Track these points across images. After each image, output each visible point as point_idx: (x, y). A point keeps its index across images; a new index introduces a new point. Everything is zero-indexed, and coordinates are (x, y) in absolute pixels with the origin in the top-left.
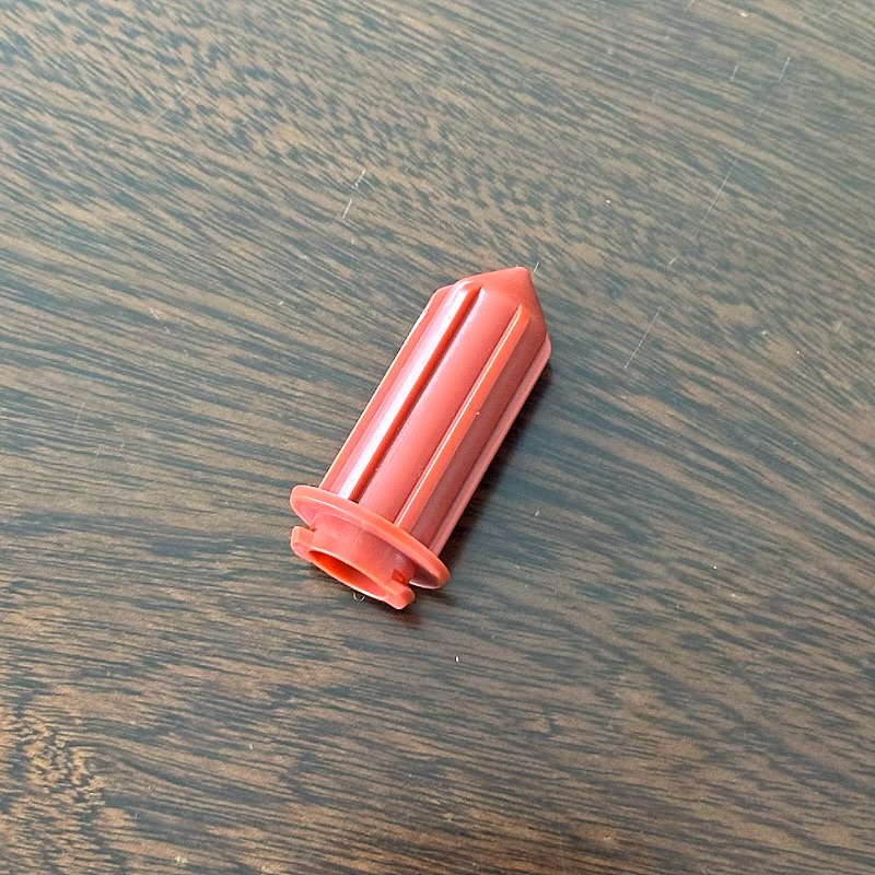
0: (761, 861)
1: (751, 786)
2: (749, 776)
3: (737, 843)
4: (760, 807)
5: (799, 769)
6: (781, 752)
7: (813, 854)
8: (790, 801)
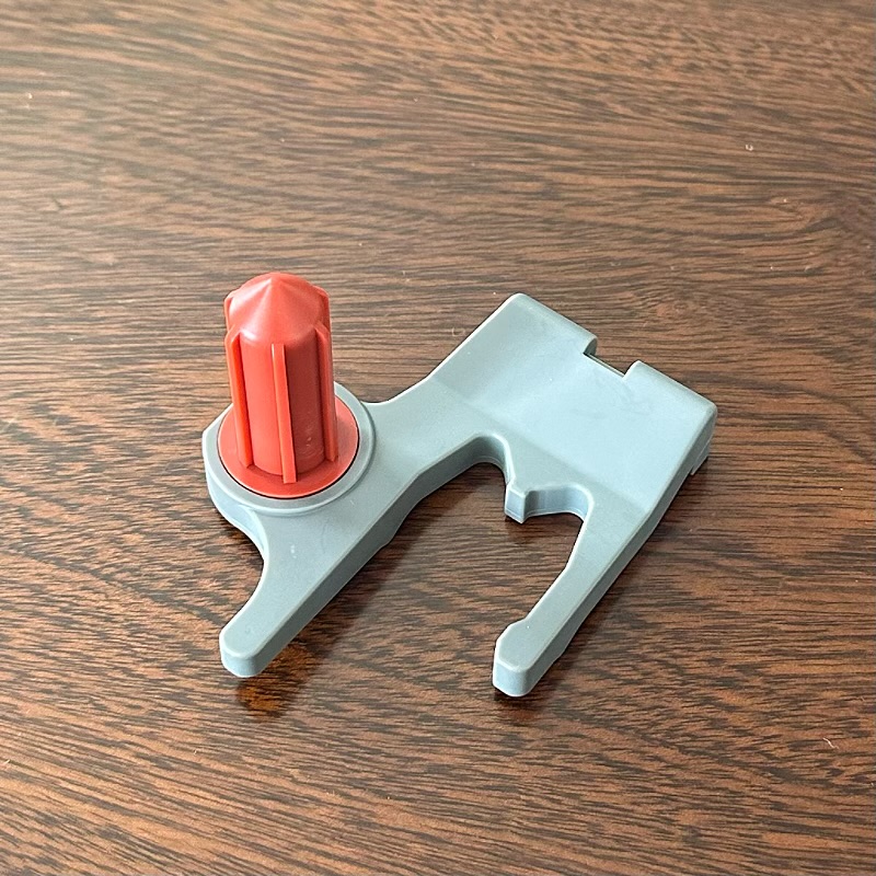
0: (217, 247)
1: (202, 209)
2: (200, 204)
3: (198, 241)
4: (210, 218)
5: (233, 193)
6: (218, 187)
7: (250, 235)
8: (230, 211)
